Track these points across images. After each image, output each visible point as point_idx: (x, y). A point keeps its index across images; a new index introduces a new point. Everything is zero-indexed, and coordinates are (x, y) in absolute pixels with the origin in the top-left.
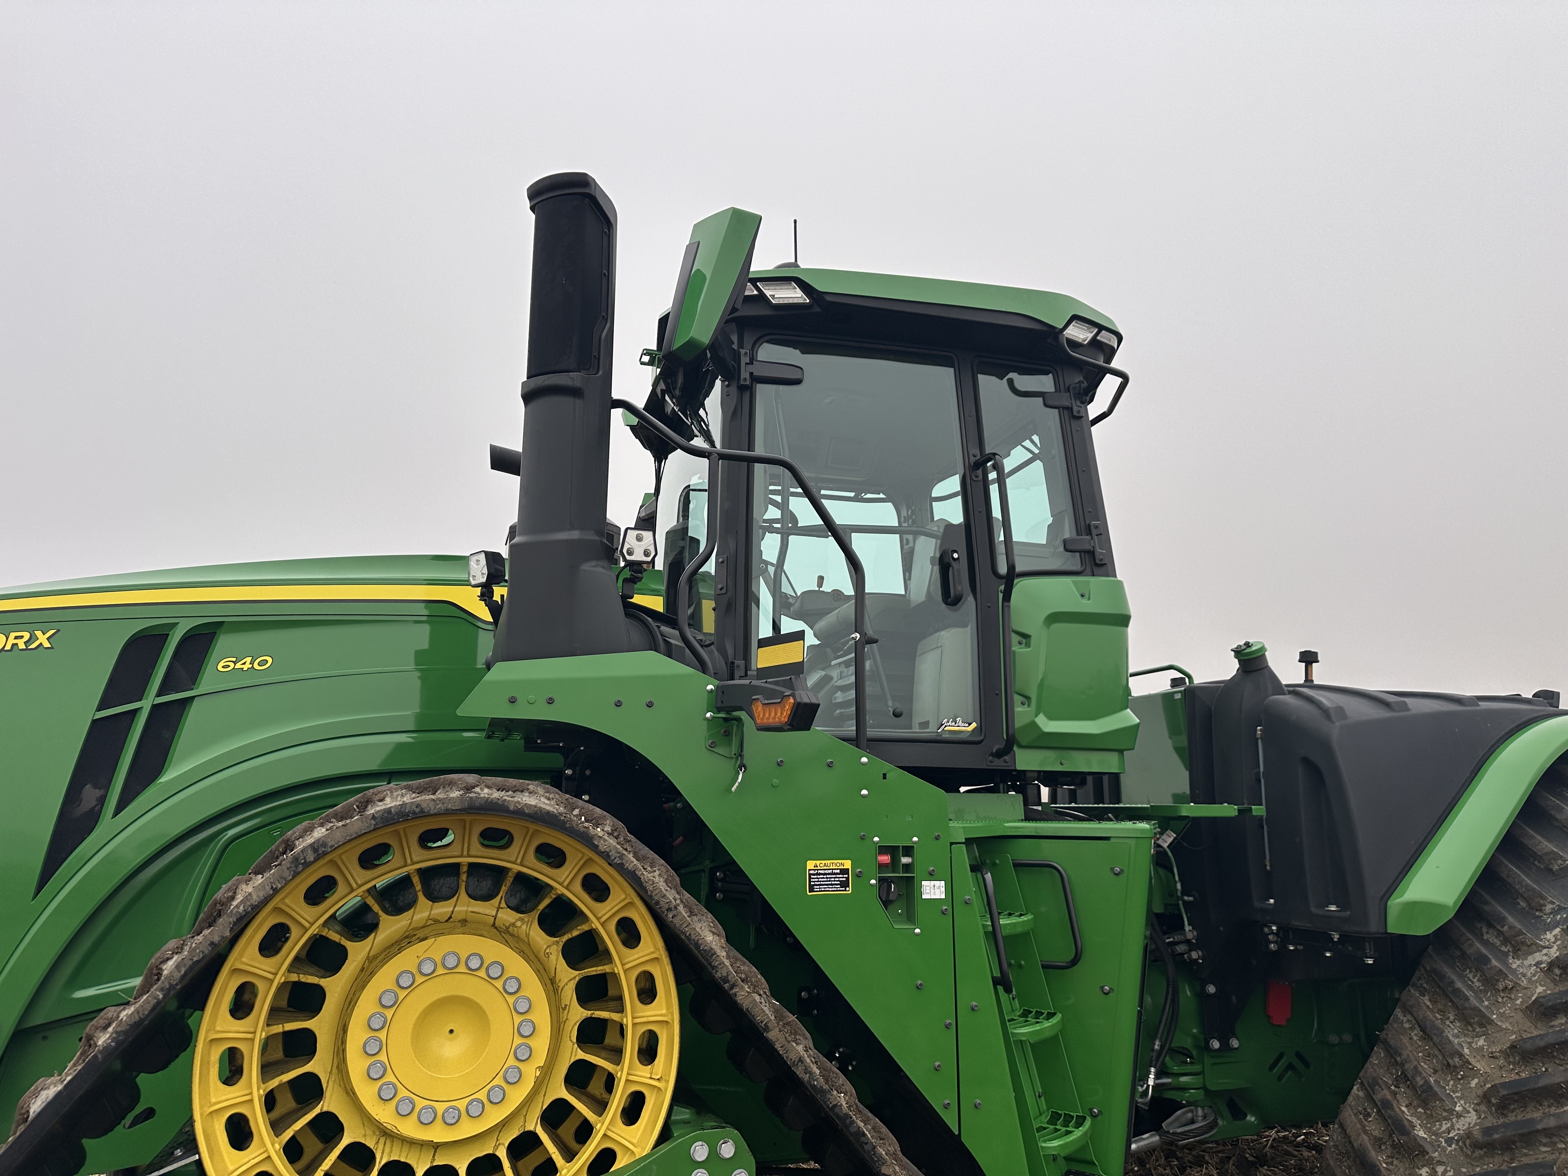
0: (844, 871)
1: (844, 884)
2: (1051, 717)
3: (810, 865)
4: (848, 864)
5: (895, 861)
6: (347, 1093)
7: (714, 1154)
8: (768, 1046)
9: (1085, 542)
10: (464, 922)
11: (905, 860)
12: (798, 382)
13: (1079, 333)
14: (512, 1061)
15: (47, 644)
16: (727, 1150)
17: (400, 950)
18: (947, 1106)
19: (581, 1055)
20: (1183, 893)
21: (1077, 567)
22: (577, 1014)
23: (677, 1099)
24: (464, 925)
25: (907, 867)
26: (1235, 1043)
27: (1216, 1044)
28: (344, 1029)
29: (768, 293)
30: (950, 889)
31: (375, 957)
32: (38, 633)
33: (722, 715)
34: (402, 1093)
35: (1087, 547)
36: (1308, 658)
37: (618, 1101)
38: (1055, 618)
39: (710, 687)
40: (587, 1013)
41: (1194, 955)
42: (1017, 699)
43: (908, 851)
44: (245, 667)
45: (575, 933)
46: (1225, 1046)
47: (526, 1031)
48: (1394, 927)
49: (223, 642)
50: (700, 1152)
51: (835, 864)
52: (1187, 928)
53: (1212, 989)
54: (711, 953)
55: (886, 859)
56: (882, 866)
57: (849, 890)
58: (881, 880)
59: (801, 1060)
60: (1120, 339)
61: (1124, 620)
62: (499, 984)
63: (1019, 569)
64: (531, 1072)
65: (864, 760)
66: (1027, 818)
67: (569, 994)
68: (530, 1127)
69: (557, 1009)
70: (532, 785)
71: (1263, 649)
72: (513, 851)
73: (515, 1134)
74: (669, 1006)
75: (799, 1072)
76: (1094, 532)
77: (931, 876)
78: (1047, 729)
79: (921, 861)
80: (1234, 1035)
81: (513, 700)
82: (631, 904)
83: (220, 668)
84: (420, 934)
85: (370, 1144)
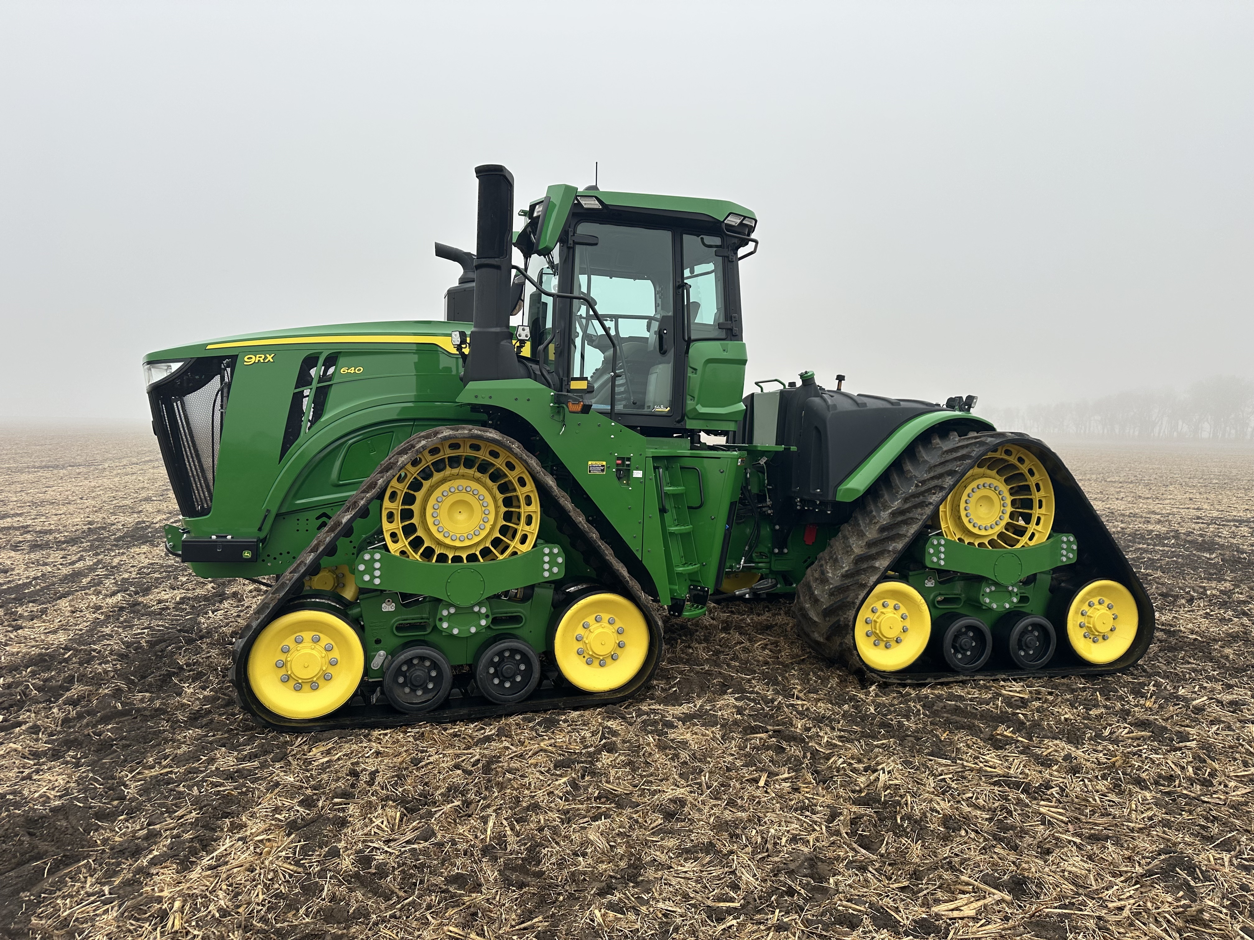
0: (603, 466)
1: (603, 470)
2: (703, 406)
3: (590, 463)
4: (604, 463)
5: (623, 463)
6: (426, 530)
7: (551, 552)
8: (570, 517)
9: (729, 324)
10: (463, 476)
11: (627, 463)
12: (596, 244)
13: (734, 221)
14: (482, 522)
15: (272, 360)
16: (556, 551)
17: (443, 484)
18: (637, 550)
19: (505, 523)
20: (768, 485)
21: (724, 337)
22: (503, 509)
23: (538, 537)
24: (463, 477)
25: (628, 465)
26: (786, 551)
27: (776, 551)
28: (425, 509)
29: (583, 202)
30: (644, 474)
31: (433, 486)
32: (268, 355)
33: (557, 405)
34: (445, 530)
35: (729, 327)
36: (840, 378)
37: (518, 537)
38: (710, 361)
39: (552, 394)
40: (507, 509)
41: (769, 512)
42: (688, 397)
43: (629, 459)
44: (352, 372)
45: (503, 482)
46: (781, 553)
47: (487, 512)
48: (839, 498)
49: (341, 360)
50: (547, 551)
51: (599, 463)
52: (768, 500)
53: (777, 527)
54: (551, 487)
55: (620, 462)
56: (618, 465)
57: (605, 473)
58: (617, 470)
59: (580, 522)
60: (756, 221)
61: (744, 362)
62: (477, 497)
63: (692, 338)
64: (488, 526)
65: (613, 424)
66: (691, 449)
67: (500, 502)
68: (487, 545)
69: (497, 507)
70: (490, 430)
71: (813, 374)
72: (481, 452)
73: (482, 547)
74: (536, 507)
75: (580, 526)
76: (733, 319)
77: (637, 469)
78: (701, 411)
79: (633, 463)
80: (786, 548)
81: (476, 397)
82: (523, 472)
83: (342, 372)
84: (449, 479)
85: (433, 547)
